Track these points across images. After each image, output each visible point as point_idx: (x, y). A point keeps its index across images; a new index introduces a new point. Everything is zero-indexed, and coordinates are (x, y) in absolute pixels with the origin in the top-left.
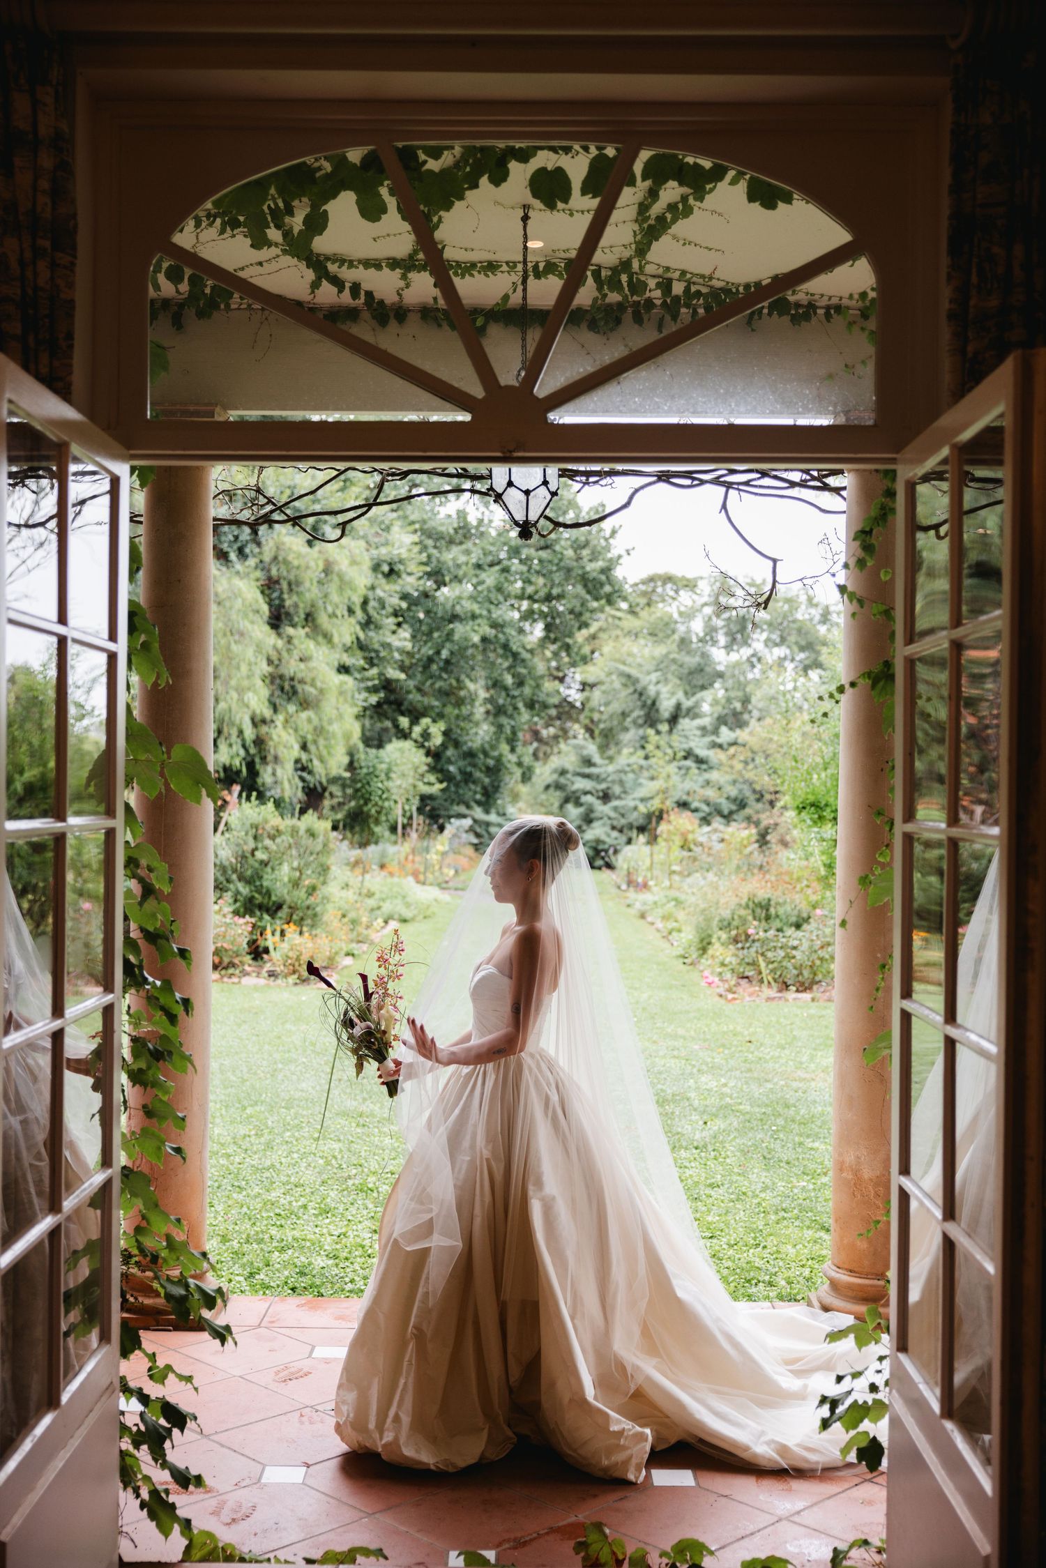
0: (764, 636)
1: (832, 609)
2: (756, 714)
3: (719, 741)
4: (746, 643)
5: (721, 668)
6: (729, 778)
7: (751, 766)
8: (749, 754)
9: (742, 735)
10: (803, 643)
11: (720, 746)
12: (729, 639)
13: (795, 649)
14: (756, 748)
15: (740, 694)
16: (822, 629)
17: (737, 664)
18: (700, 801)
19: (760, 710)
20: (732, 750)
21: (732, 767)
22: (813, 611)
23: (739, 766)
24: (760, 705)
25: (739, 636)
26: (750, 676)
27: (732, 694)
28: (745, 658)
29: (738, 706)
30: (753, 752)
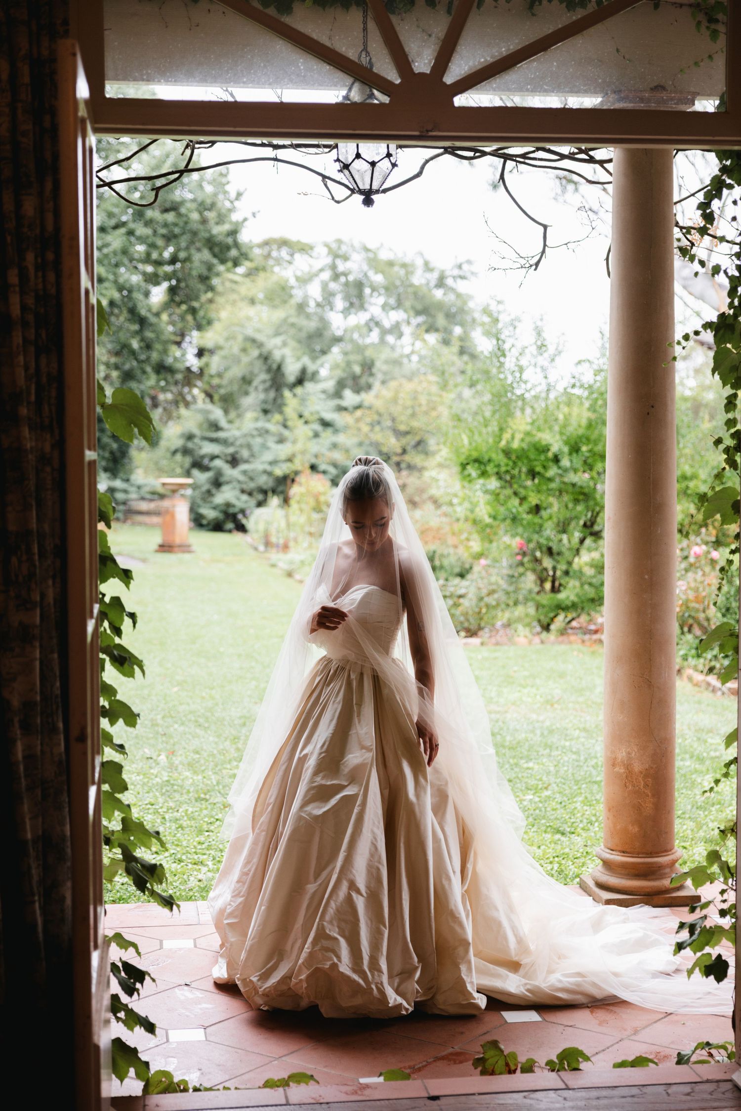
0: (381, 300)
1: (448, 273)
2: (380, 376)
3: (344, 403)
4: (362, 307)
5: (339, 333)
6: (355, 440)
7: (377, 428)
8: (376, 417)
9: (367, 398)
10: (419, 307)
11: (345, 409)
12: (347, 304)
13: (412, 313)
14: (382, 410)
15: (359, 358)
16: (439, 294)
17: (357, 327)
18: (328, 464)
19: (385, 373)
20: (359, 413)
21: (359, 430)
22: (428, 275)
23: (366, 429)
24: (385, 368)
25: (355, 300)
26: (368, 341)
27: (352, 357)
28: (363, 322)
29: (357, 369)
30: (380, 415)
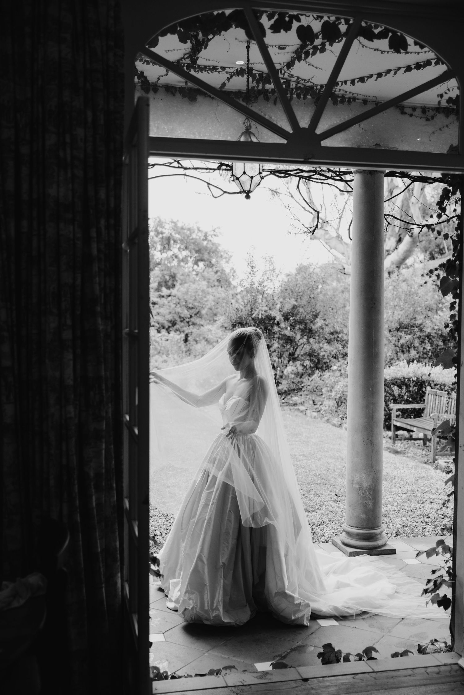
0: (178, 246)
1: (209, 233)
2: (179, 282)
3: (163, 294)
4: (169, 249)
5: (158, 261)
6: (168, 311)
7: (178, 306)
8: (178, 301)
9: (174, 291)
10: (197, 249)
11: (163, 297)
12: (162, 247)
13: (193, 252)
14: (180, 297)
15: (168, 272)
16: (205, 243)
17: (167, 258)
18: (155, 322)
19: (182, 281)
20: (170, 298)
21: (170, 306)
22: (200, 234)
23: (173, 306)
24: (182, 277)
25: (167, 246)
26: (172, 264)
27: (165, 272)
28: (169, 256)
29: (167, 278)
30: (179, 299)
